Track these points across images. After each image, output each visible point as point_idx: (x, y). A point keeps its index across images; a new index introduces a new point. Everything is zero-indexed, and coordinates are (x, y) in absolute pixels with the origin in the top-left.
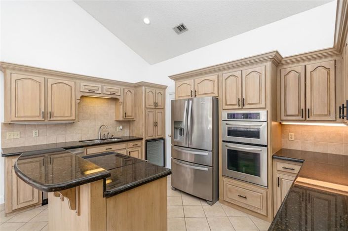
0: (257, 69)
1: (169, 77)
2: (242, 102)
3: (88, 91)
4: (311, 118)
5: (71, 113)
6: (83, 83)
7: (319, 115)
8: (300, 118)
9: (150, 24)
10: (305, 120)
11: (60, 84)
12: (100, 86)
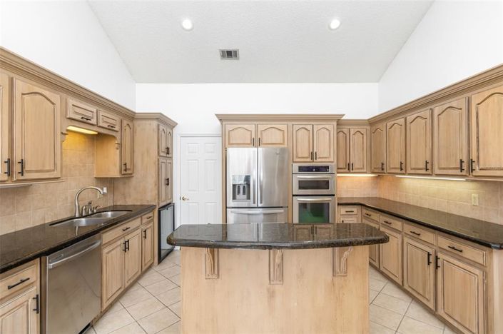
0: (327, 127)
1: (216, 115)
2: (313, 155)
3: (79, 117)
4: (354, 171)
5: (55, 164)
6: (72, 101)
7: (358, 169)
8: (347, 170)
9: (191, 30)
10: (349, 173)
11: (38, 96)
12: (95, 110)
